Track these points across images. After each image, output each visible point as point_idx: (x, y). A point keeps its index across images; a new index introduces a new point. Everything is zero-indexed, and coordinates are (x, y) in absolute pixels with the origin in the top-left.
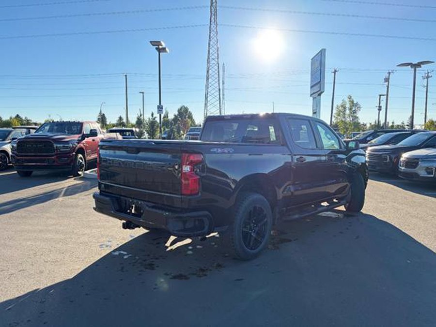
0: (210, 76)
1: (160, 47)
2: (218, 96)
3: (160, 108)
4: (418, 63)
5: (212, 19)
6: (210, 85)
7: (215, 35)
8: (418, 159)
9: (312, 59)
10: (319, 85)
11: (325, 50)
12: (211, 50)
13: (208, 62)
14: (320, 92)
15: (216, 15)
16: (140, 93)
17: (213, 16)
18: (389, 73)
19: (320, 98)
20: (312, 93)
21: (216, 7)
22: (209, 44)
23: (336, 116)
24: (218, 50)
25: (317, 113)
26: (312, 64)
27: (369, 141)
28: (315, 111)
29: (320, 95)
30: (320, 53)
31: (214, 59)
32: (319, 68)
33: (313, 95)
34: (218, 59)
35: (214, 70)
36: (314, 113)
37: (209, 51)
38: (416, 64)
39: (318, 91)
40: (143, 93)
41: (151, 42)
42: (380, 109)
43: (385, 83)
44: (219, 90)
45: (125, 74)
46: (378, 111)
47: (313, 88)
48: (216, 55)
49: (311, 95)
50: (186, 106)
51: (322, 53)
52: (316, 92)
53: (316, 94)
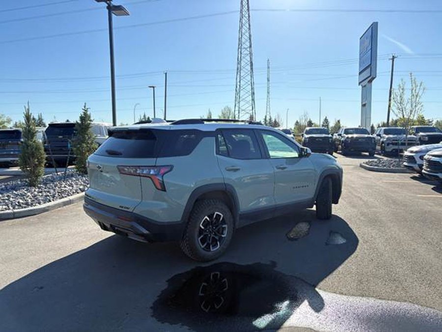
7: (248, 21)
9: (361, 38)
10: (370, 69)
11: (377, 23)
12: (243, 40)
14: (370, 78)
19: (371, 85)
20: (361, 81)
22: (239, 30)
24: (250, 39)
25: (367, 105)
26: (361, 43)
28: (363, 103)
29: (370, 81)
30: (370, 29)
31: (246, 49)
32: (370, 48)
33: (362, 83)
34: (250, 46)
35: (246, 61)
36: (364, 105)
39: (368, 77)
40: (154, 87)
47: (361, 75)
49: (359, 85)
50: (229, 107)
51: (374, 28)
52: (365, 79)
53: (365, 81)
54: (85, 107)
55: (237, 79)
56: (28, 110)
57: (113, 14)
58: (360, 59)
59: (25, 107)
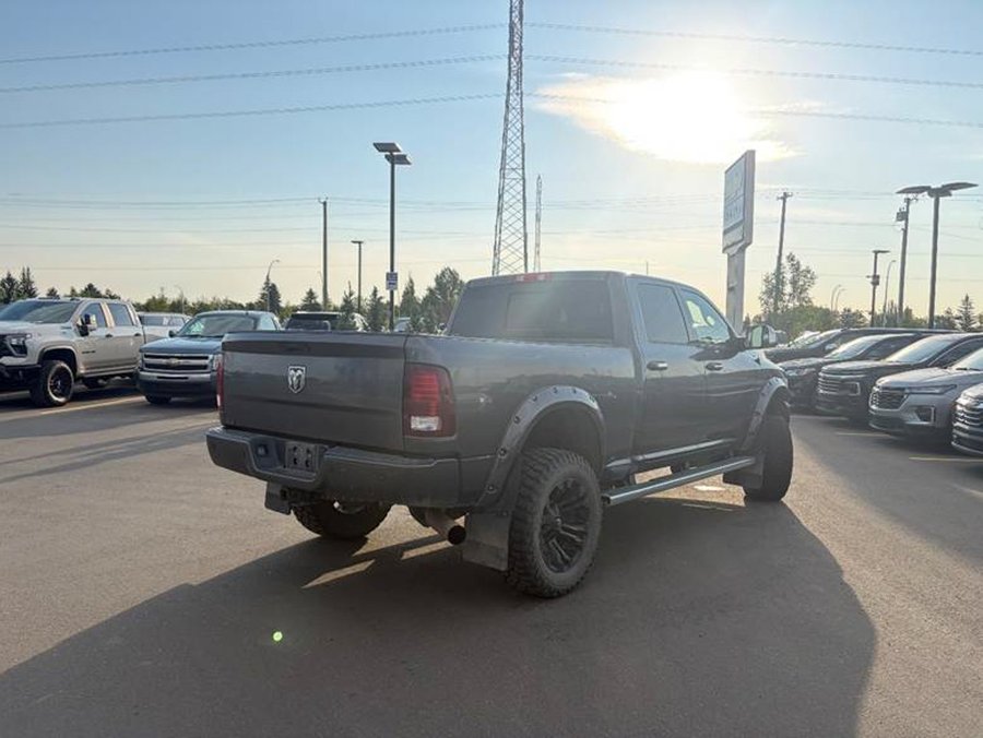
0: (505, 206)
1: (395, 153)
2: (522, 250)
3: (392, 278)
4: (944, 186)
5: (512, 82)
6: (505, 225)
7: (519, 117)
8: (903, 389)
9: (726, 172)
10: (741, 228)
11: (753, 152)
12: (509, 152)
13: (503, 176)
15: (519, 75)
16: (354, 242)
17: (515, 78)
18: (908, 201)
19: (744, 257)
20: (730, 243)
21: (520, 58)
22: (505, 136)
23: (765, 297)
24: (523, 150)
25: (736, 289)
26: (727, 182)
27: (830, 351)
28: (731, 285)
29: (742, 250)
30: (742, 161)
31: (514, 170)
32: (742, 192)
33: (729, 250)
34: (523, 169)
35: (514, 193)
36: (730, 290)
37: (504, 152)
38: (934, 190)
39: (740, 242)
40: (360, 243)
41: (375, 145)
42: (876, 281)
43: (899, 223)
44: (526, 235)
45: (323, 201)
46: (872, 287)
47: (727, 237)
48: (519, 161)
49: (724, 249)
51: (749, 157)
52: (734, 244)
53: (734, 247)
55: (496, 226)
58: (725, 207)
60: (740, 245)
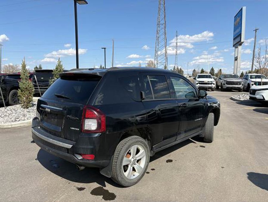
9: (235, 17)
10: (240, 36)
16: (102, 48)
20: (234, 44)
25: (238, 60)
26: (235, 21)
28: (236, 58)
29: (240, 45)
30: (241, 11)
31: (162, 24)
32: (240, 23)
35: (162, 32)
39: (238, 42)
40: (105, 48)
47: (235, 40)
49: (234, 46)
53: (237, 44)
54: (59, 60)
55: (156, 43)
56: (24, 62)
57: (77, 3)
58: (234, 30)
59: (22, 61)
60: (240, 43)
